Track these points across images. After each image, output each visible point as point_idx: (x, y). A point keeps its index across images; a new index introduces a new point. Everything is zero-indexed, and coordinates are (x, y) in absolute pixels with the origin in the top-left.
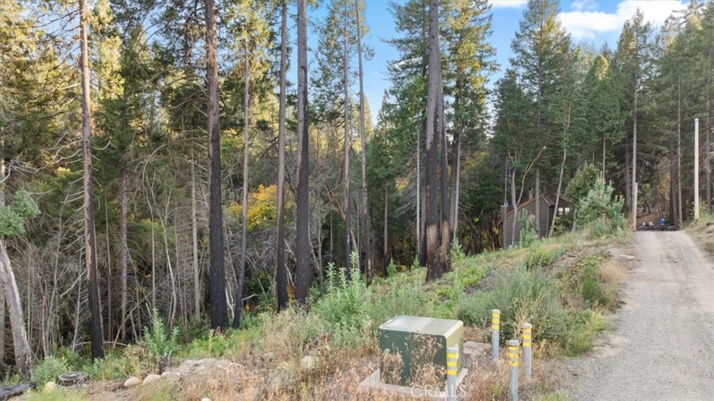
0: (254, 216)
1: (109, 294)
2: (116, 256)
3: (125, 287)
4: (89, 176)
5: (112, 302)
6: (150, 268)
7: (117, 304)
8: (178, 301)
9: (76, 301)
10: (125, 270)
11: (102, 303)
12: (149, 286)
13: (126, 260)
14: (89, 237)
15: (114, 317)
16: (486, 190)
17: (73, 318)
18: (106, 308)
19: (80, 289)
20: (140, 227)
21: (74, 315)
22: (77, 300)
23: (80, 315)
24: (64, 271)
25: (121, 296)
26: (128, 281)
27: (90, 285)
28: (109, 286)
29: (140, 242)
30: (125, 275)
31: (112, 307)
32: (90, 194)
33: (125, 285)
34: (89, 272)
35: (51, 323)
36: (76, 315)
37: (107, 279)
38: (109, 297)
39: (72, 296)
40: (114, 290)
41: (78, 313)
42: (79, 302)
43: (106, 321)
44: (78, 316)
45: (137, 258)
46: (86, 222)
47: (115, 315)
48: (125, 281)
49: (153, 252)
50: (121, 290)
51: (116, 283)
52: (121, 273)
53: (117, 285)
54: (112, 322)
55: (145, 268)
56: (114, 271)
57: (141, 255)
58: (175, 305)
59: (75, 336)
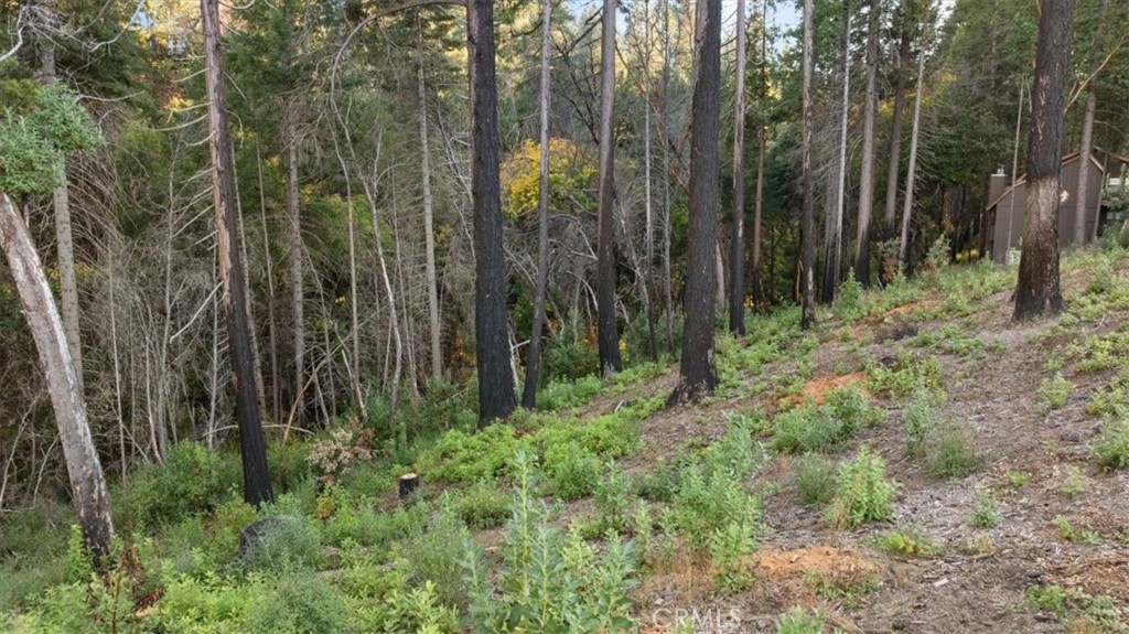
0: (526, 191)
1: (272, 332)
2: (282, 263)
3: (300, 321)
4: (217, 69)
5: (278, 347)
6: (347, 284)
7: (287, 352)
8: (404, 348)
9: (209, 346)
10: (299, 288)
11: (260, 350)
12: (346, 319)
13: (299, 270)
14: (223, 209)
15: (282, 375)
16: (951, 147)
17: (206, 379)
18: (267, 357)
19: (216, 323)
20: (323, 208)
21: (207, 373)
22: (212, 345)
23: (220, 373)
24: (185, 286)
25: (293, 337)
26: (305, 307)
27: (232, 316)
28: (272, 317)
29: (324, 234)
30: (299, 297)
31: (278, 356)
32: (221, 111)
33: (301, 316)
34: (227, 287)
35: (164, 387)
36: (212, 372)
37: (267, 305)
38: (273, 337)
39: (201, 336)
40: (281, 326)
41: (216, 369)
42: (215, 349)
43: (268, 381)
44: (215, 377)
45: (321, 266)
46: (216, 175)
47: (283, 369)
48: (299, 309)
49: (352, 253)
50: (292, 325)
51: (284, 312)
52: (291, 294)
53: (286, 315)
54: (279, 383)
55: (336, 283)
56: (280, 288)
57: (326, 260)
58: (399, 356)
59: (212, 414)
